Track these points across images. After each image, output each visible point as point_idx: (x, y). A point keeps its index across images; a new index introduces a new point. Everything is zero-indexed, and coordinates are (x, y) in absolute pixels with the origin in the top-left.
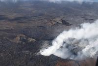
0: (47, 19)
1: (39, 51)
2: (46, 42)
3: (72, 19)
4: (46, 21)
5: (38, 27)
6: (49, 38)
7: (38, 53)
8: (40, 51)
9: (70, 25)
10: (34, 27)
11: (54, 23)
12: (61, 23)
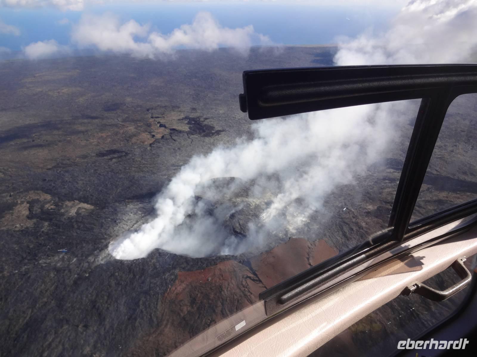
0: (134, 121)
1: (106, 246)
2: (131, 206)
3: (222, 111)
4: (131, 129)
5: (101, 154)
6: (145, 191)
7: (103, 255)
8: (110, 248)
9: (218, 132)
10: (85, 157)
11: (159, 132)
12: (186, 128)
